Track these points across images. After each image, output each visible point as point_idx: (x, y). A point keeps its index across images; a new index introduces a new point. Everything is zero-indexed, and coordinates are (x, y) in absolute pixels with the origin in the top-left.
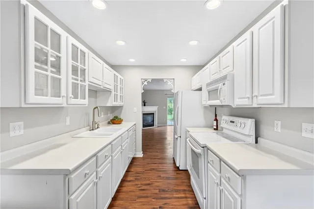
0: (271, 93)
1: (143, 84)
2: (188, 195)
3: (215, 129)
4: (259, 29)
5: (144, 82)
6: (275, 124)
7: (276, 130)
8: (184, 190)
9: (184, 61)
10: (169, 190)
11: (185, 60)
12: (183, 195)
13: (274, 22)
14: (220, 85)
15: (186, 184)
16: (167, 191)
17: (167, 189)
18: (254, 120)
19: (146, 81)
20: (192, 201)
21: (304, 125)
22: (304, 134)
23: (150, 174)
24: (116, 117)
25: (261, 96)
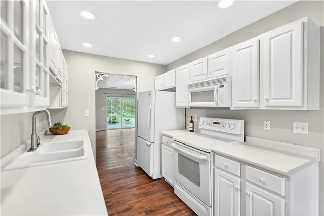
0: (289, 97)
1: (97, 78)
2: (179, 208)
3: (191, 131)
4: (271, 39)
5: (99, 76)
6: (265, 124)
7: (265, 129)
8: (172, 203)
9: (151, 57)
10: (157, 209)
11: (153, 56)
12: (175, 210)
13: (291, 35)
14: (216, 87)
15: (169, 195)
16: (155, 211)
17: (153, 209)
18: (243, 121)
19: (102, 75)
20: (187, 212)
21: (295, 124)
22: (295, 131)
23: (121, 195)
24: (58, 124)
25: (274, 99)
